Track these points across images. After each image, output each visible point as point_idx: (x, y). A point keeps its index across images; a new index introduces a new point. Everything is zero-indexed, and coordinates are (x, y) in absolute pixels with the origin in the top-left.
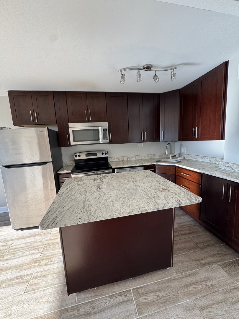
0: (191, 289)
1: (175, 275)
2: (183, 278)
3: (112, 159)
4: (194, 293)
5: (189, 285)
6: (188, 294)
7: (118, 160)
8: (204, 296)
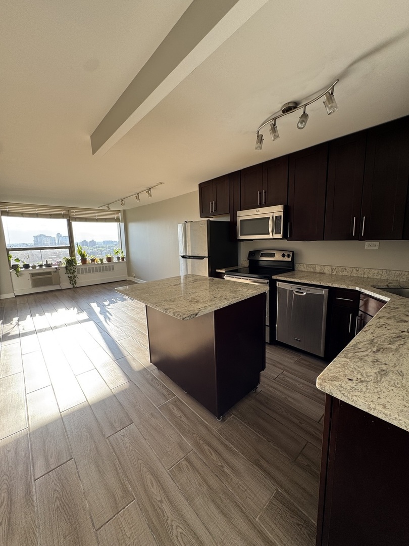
0: (206, 447)
1: (215, 430)
2: (216, 437)
3: (302, 267)
4: (202, 451)
5: (209, 445)
6: (197, 445)
7: (312, 270)
8: (204, 463)
